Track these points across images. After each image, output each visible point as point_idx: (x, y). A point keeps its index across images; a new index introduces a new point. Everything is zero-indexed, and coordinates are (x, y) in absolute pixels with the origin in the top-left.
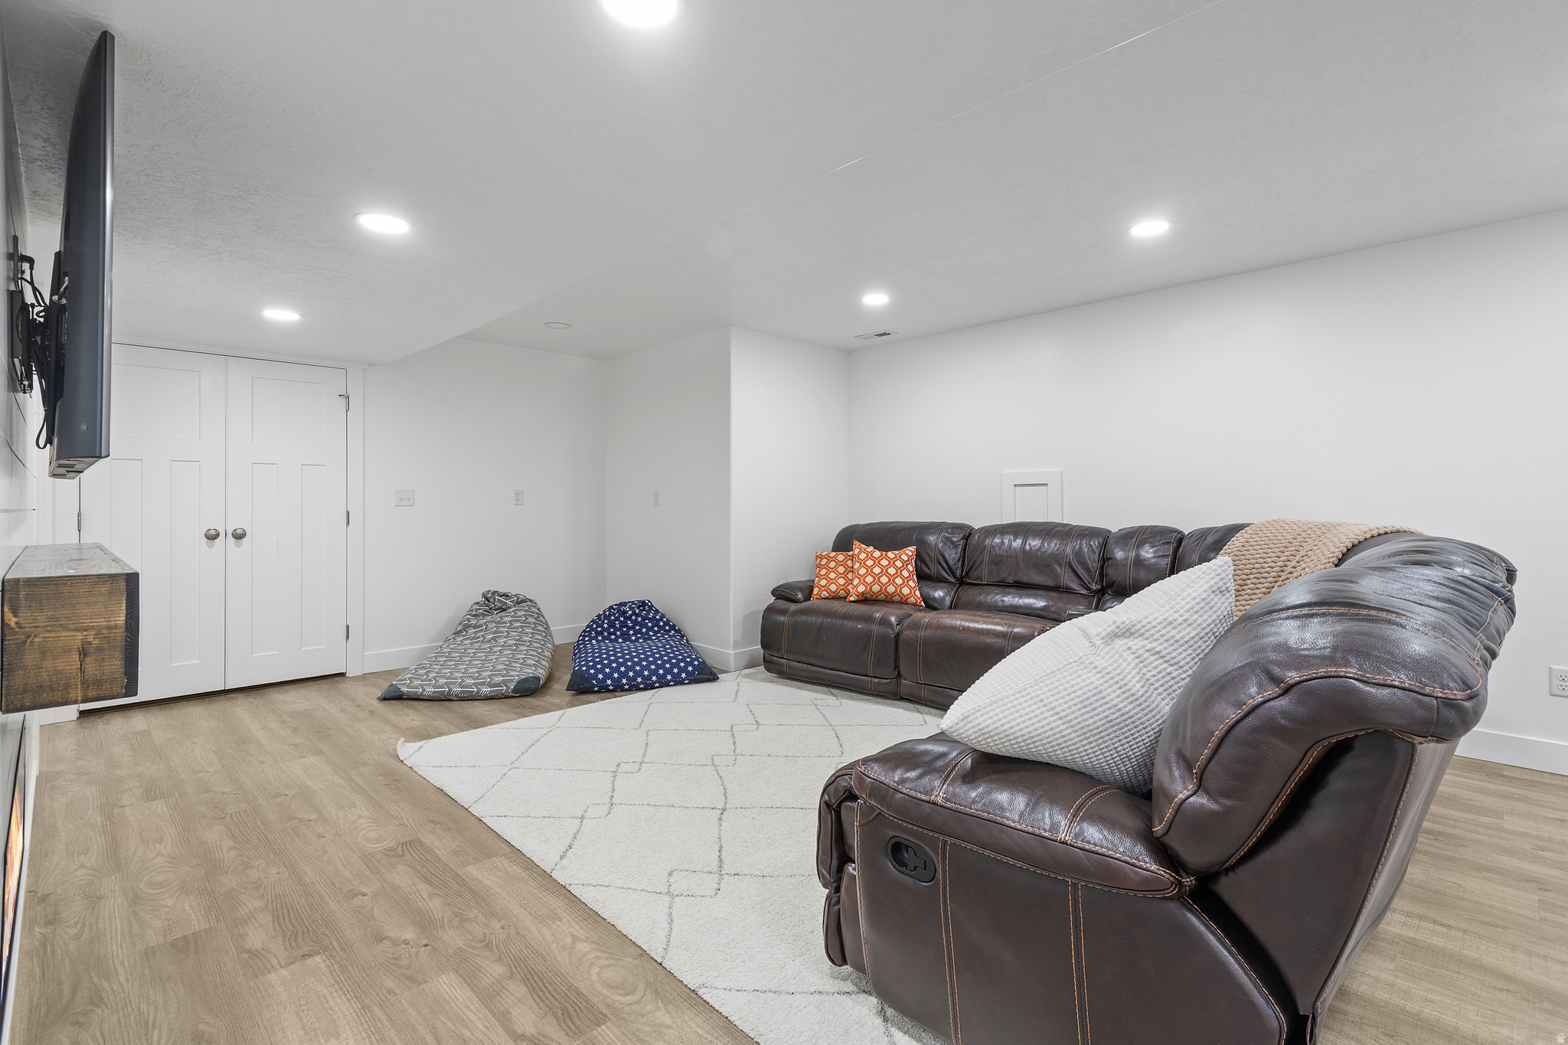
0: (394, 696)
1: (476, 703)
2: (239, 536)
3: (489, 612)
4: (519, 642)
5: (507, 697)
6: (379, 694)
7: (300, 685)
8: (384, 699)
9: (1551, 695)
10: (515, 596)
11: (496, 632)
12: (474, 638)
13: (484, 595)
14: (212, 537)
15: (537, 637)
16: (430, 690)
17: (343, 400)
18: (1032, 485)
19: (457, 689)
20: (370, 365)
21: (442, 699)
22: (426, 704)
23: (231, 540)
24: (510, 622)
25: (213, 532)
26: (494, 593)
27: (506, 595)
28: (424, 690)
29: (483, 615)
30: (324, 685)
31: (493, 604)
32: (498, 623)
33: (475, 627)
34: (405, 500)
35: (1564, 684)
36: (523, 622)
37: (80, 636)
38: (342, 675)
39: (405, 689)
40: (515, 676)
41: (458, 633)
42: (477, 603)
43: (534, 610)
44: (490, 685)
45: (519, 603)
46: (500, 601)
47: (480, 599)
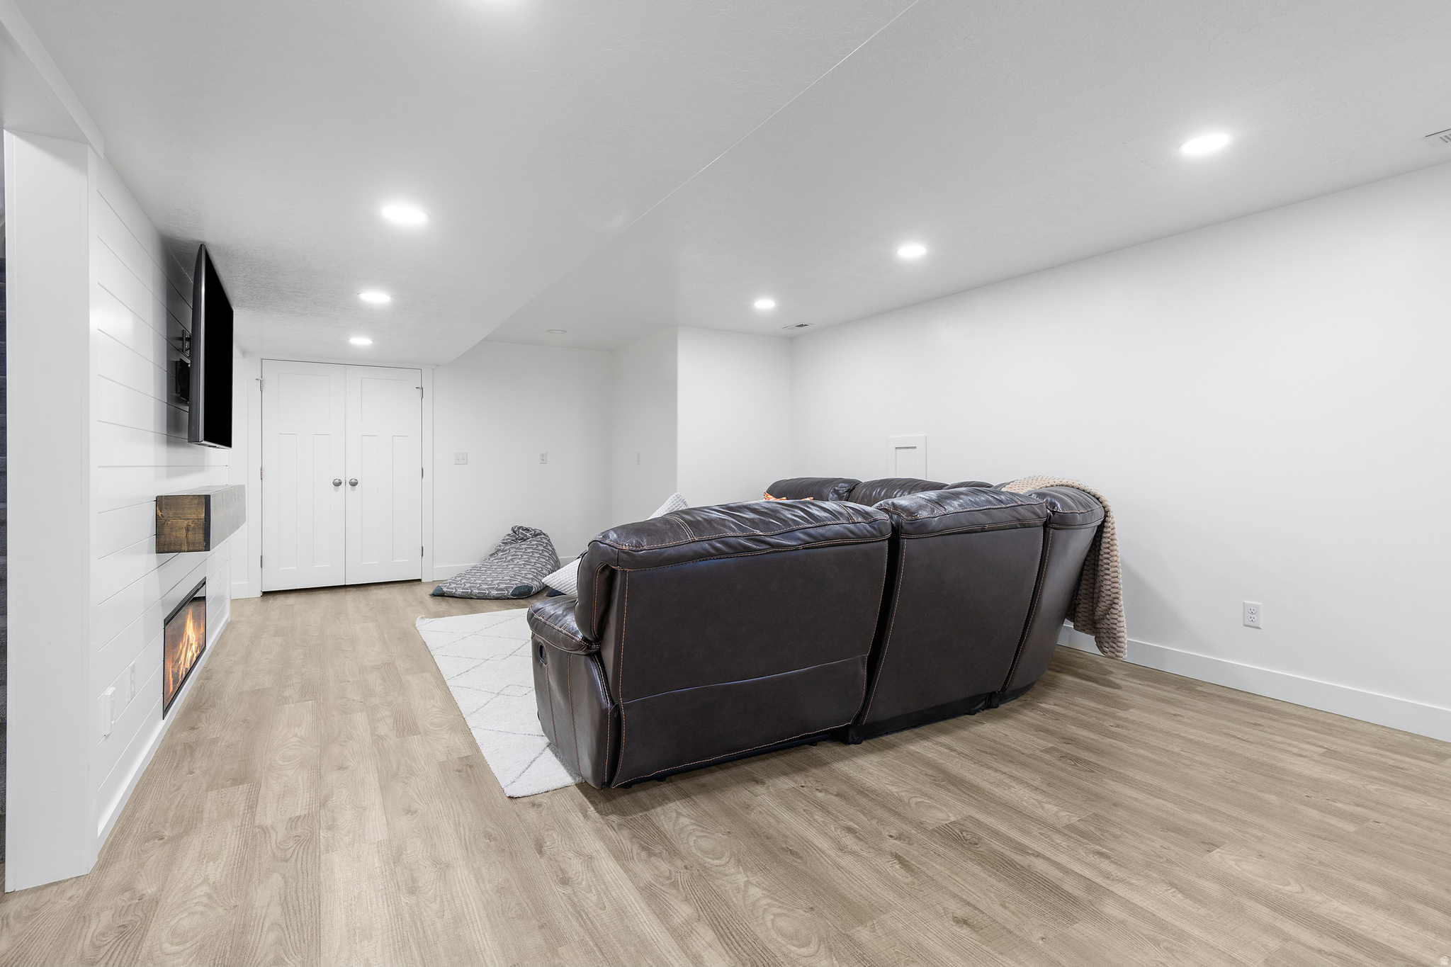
0: (439, 595)
1: (487, 601)
2: (354, 484)
3: (515, 541)
4: (527, 562)
5: (508, 599)
6: (431, 591)
7: (391, 585)
8: (434, 595)
9: (1245, 625)
10: (533, 530)
11: (514, 555)
12: (501, 559)
13: (513, 529)
14: (338, 484)
15: (542, 560)
16: (460, 591)
17: (419, 391)
18: (907, 448)
19: (476, 591)
20: (437, 366)
21: (466, 597)
22: (456, 599)
23: (349, 486)
24: (525, 548)
25: (337, 481)
26: (519, 528)
27: (527, 530)
28: (456, 591)
29: (511, 543)
30: (405, 586)
31: (520, 535)
32: (518, 548)
33: (503, 551)
34: (461, 459)
35: (1253, 616)
36: (535, 549)
37: (186, 522)
38: (420, 580)
39: (445, 589)
40: (515, 584)
41: (492, 555)
42: (509, 535)
43: (544, 540)
44: (497, 590)
45: (536, 535)
46: (522, 534)
47: (511, 532)
